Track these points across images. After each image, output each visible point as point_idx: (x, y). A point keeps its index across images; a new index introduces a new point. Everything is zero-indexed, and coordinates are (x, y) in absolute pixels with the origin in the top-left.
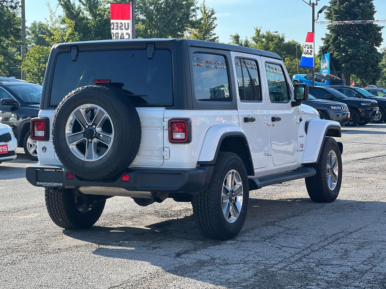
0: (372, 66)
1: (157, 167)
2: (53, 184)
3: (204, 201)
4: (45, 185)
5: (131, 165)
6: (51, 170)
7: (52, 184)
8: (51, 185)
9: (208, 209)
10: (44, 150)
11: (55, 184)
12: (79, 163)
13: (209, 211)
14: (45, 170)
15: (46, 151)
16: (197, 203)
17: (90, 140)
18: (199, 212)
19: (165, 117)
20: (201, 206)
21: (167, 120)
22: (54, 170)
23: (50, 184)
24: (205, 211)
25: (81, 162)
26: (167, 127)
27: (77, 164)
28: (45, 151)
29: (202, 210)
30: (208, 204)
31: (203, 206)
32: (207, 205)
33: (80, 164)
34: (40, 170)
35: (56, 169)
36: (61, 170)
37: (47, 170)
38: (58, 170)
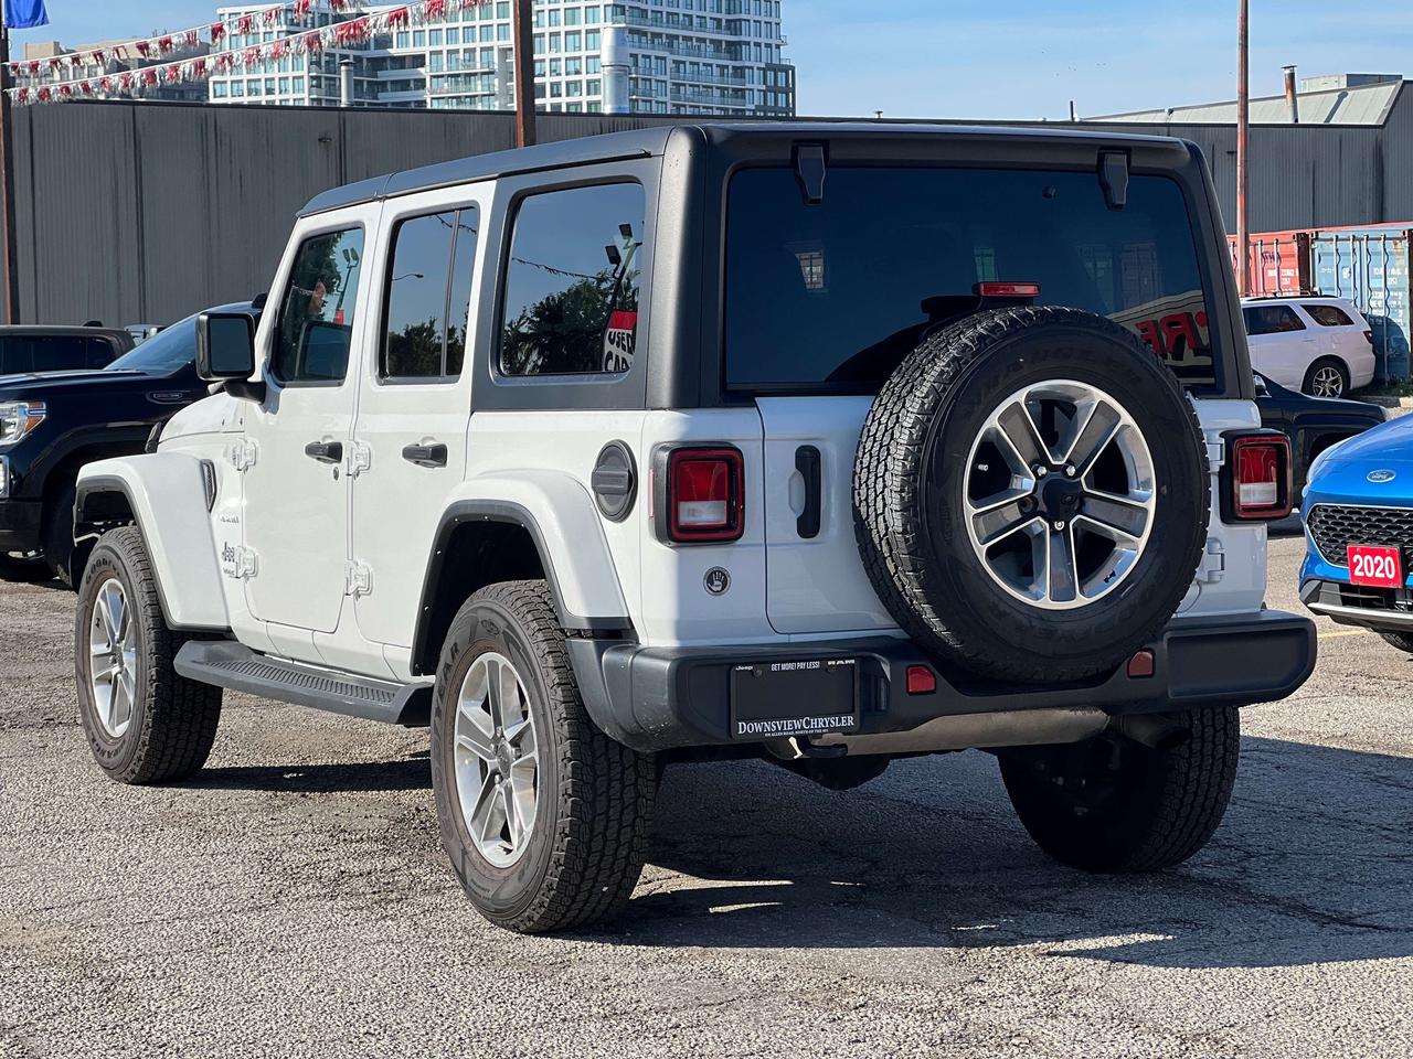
2: (814, 722)
4: (777, 731)
6: (801, 665)
7: (808, 723)
8: (802, 728)
10: (716, 583)
11: (821, 725)
14: (774, 667)
15: (723, 589)
17: (1059, 526)
22: (816, 665)
23: (797, 725)
34: (750, 668)
35: (823, 659)
36: (847, 662)
37: (785, 667)
38: (834, 663)
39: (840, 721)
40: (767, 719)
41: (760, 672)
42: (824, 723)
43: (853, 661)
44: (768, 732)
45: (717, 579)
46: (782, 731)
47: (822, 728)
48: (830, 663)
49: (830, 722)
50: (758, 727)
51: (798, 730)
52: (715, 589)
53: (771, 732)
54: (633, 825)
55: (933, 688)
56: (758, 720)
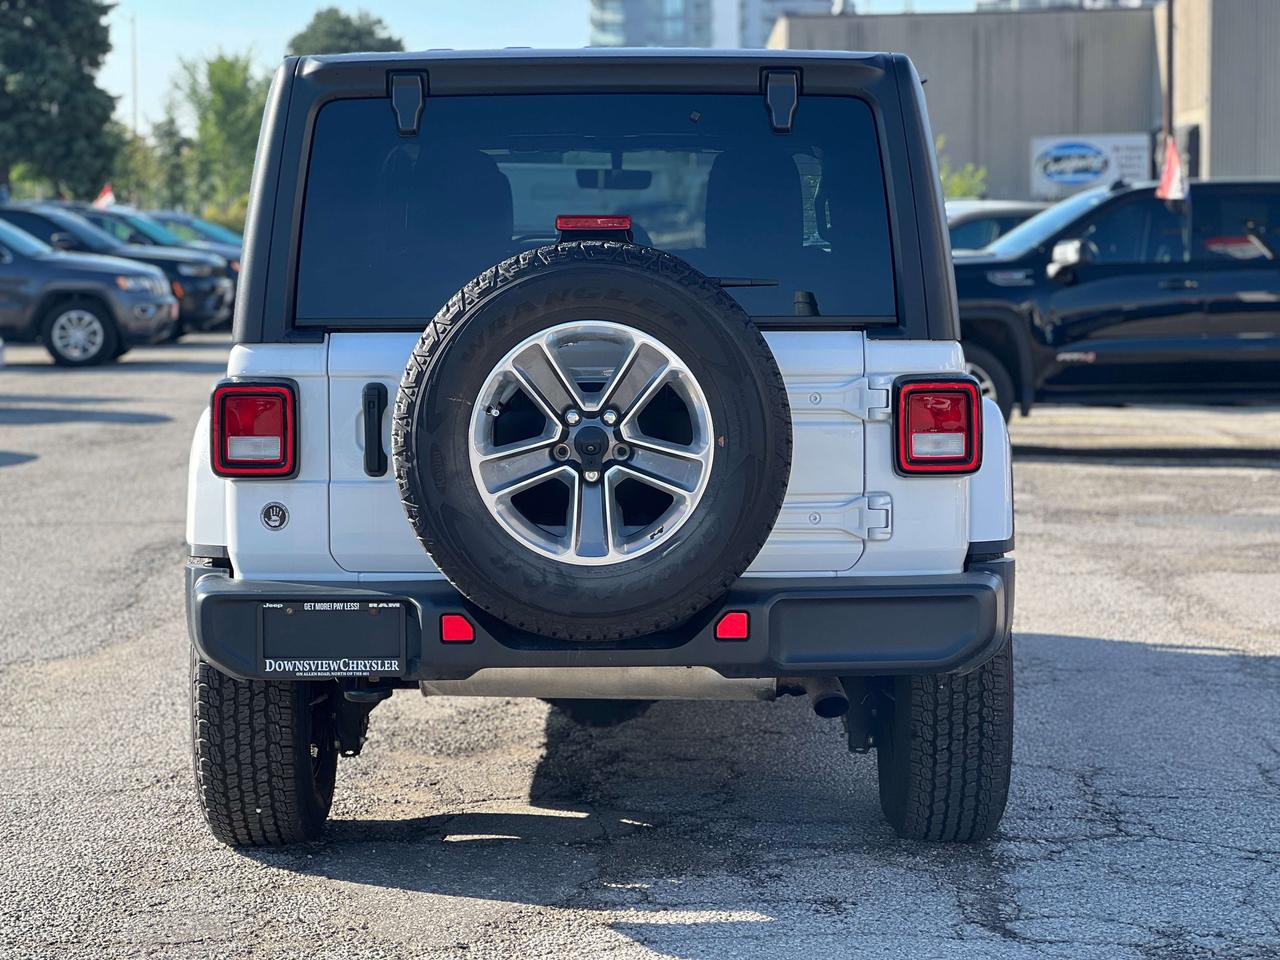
0: (89, 136)
1: (832, 574)
2: (353, 664)
3: (966, 694)
4: (311, 670)
5: (748, 570)
6: (339, 606)
7: (346, 665)
8: (340, 670)
9: (980, 727)
10: (274, 518)
11: (361, 667)
12: (545, 576)
13: (982, 734)
14: (307, 606)
15: (281, 523)
16: (937, 705)
17: (592, 476)
18: (939, 743)
19: (875, 370)
20: (953, 719)
21: (885, 384)
22: (356, 606)
23: (334, 666)
24: (965, 738)
25: (554, 571)
26: (889, 410)
27: (538, 577)
28: (277, 524)
29: (954, 735)
30: (981, 710)
31: (958, 717)
32: (980, 713)
33: (552, 579)
34: (279, 605)
35: (364, 600)
36: (391, 605)
37: (319, 606)
38: (375, 605)
39: (383, 665)
40: (299, 658)
41: (290, 611)
42: (365, 666)
43: (398, 605)
44: (300, 671)
45: (275, 514)
46: (316, 670)
47: (363, 671)
48: (371, 605)
49: (371, 666)
50: (288, 666)
51: (334, 671)
52: (273, 524)
53: (304, 672)
54: (267, 751)
55: (472, 639)
56: (289, 658)
